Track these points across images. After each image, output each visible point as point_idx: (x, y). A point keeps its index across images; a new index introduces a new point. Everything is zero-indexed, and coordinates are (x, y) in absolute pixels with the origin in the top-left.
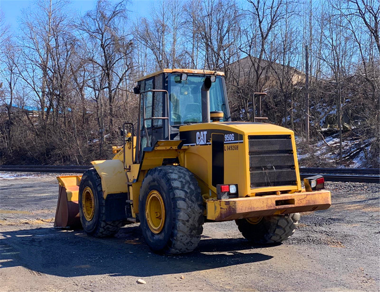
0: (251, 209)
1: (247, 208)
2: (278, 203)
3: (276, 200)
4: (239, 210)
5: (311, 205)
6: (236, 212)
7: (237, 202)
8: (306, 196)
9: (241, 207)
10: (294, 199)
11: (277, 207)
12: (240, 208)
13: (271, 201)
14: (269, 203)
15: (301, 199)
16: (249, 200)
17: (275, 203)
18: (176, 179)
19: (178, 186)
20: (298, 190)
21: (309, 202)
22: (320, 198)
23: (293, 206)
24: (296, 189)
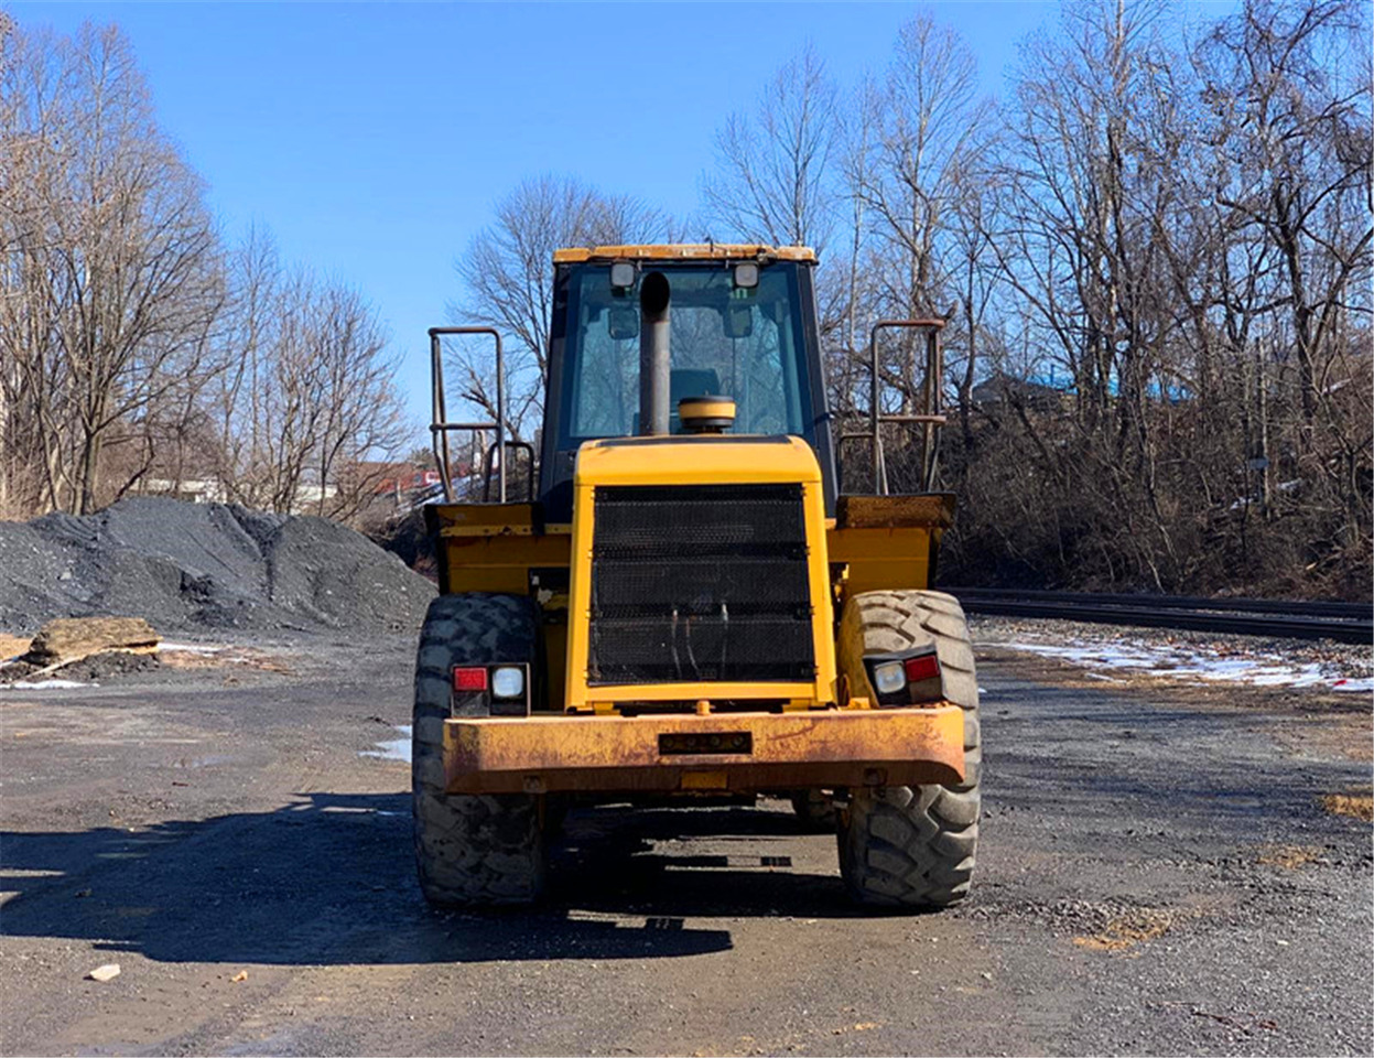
0: (543, 757)
1: (525, 756)
2: (668, 743)
3: (660, 732)
4: (491, 759)
5: (836, 759)
6: (476, 768)
7: (481, 731)
8: (808, 724)
9: (498, 752)
10: (748, 735)
11: (666, 760)
12: (493, 753)
13: (638, 735)
14: (627, 741)
15: (784, 736)
16: (538, 725)
17: (655, 744)
18: (446, 640)
19: (437, 665)
20: (816, 698)
21: (822, 749)
22: (884, 735)
23: (744, 758)
24: (811, 695)
